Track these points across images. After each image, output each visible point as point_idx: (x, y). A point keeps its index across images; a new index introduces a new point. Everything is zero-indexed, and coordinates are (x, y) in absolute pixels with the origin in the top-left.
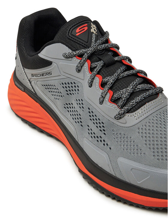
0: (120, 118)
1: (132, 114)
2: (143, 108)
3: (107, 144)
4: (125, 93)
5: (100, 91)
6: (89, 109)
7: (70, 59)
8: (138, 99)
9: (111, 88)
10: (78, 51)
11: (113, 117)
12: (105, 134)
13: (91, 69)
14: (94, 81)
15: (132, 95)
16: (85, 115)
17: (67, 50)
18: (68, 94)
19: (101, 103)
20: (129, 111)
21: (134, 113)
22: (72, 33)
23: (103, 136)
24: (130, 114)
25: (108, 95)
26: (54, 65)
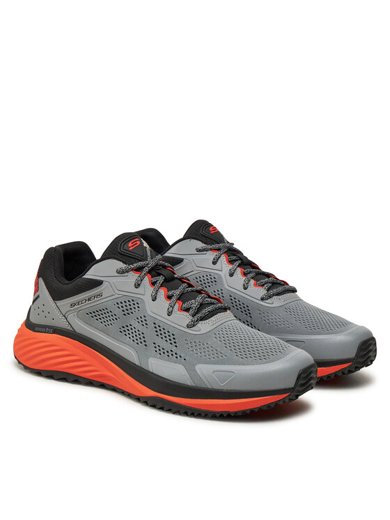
0: (194, 326)
1: (205, 322)
2: (215, 316)
3: (180, 357)
4: (195, 303)
5: (167, 303)
6: (154, 323)
7: (126, 274)
8: (210, 308)
9: (178, 299)
10: (135, 265)
11: (185, 326)
12: (176, 346)
13: (153, 284)
14: (158, 293)
15: (202, 306)
16: (149, 333)
17: (120, 265)
18: (125, 315)
19: (169, 314)
20: (202, 319)
21: (207, 321)
22: (125, 248)
23: (174, 349)
24: (203, 322)
25: (177, 305)
26: (105, 284)
